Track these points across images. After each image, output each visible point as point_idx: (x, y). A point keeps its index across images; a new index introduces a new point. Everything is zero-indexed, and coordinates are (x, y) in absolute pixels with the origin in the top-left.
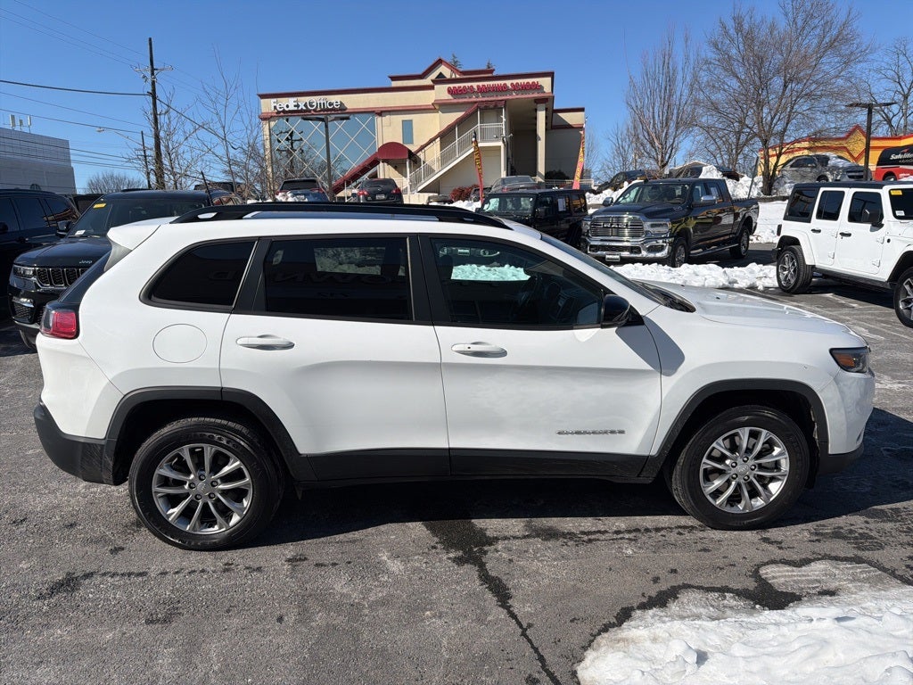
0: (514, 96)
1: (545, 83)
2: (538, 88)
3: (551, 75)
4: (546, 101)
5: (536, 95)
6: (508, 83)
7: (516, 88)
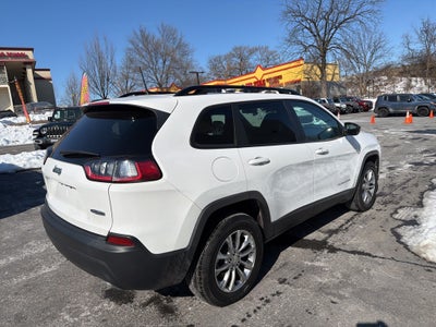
0: (10, 59)
1: (29, 53)
2: (26, 56)
3: (32, 50)
4: (32, 64)
5: (24, 60)
6: (5, 52)
7: (10, 55)
